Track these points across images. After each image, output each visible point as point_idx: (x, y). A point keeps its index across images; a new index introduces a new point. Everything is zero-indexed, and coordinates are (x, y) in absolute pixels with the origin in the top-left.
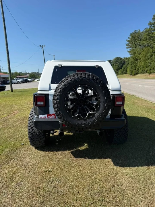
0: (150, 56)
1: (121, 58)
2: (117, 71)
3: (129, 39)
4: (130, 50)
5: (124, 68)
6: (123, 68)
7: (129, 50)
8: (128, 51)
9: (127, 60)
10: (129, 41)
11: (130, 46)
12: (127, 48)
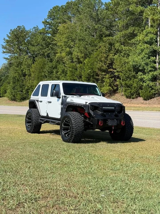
0: (49, 72)
3: (8, 39)
4: (9, 57)
8: (5, 58)
11: (9, 51)
12: (4, 52)
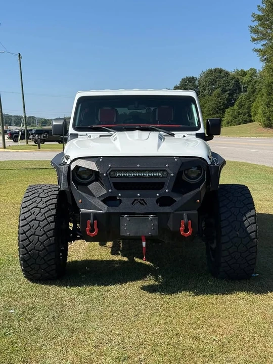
1: (227, 73)
2: (217, 112)
3: (260, 13)
4: (262, 48)
5: (241, 106)
6: (237, 103)
7: (259, 46)
8: (256, 51)
9: (245, 79)
10: (260, 18)
11: (264, 35)
12: (254, 40)
